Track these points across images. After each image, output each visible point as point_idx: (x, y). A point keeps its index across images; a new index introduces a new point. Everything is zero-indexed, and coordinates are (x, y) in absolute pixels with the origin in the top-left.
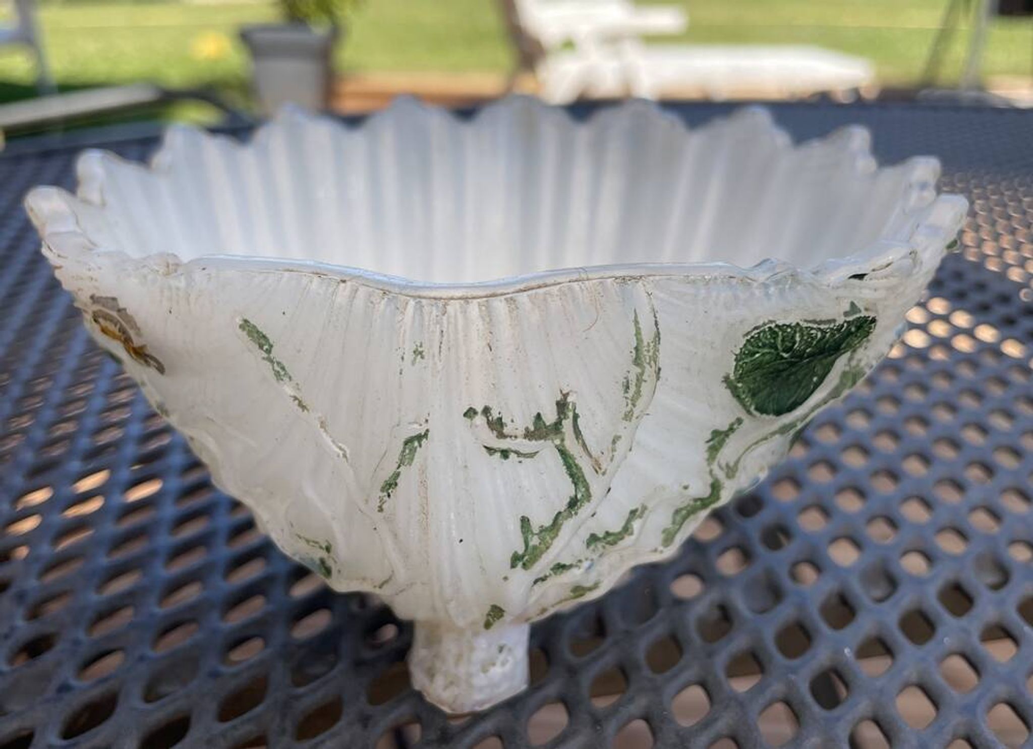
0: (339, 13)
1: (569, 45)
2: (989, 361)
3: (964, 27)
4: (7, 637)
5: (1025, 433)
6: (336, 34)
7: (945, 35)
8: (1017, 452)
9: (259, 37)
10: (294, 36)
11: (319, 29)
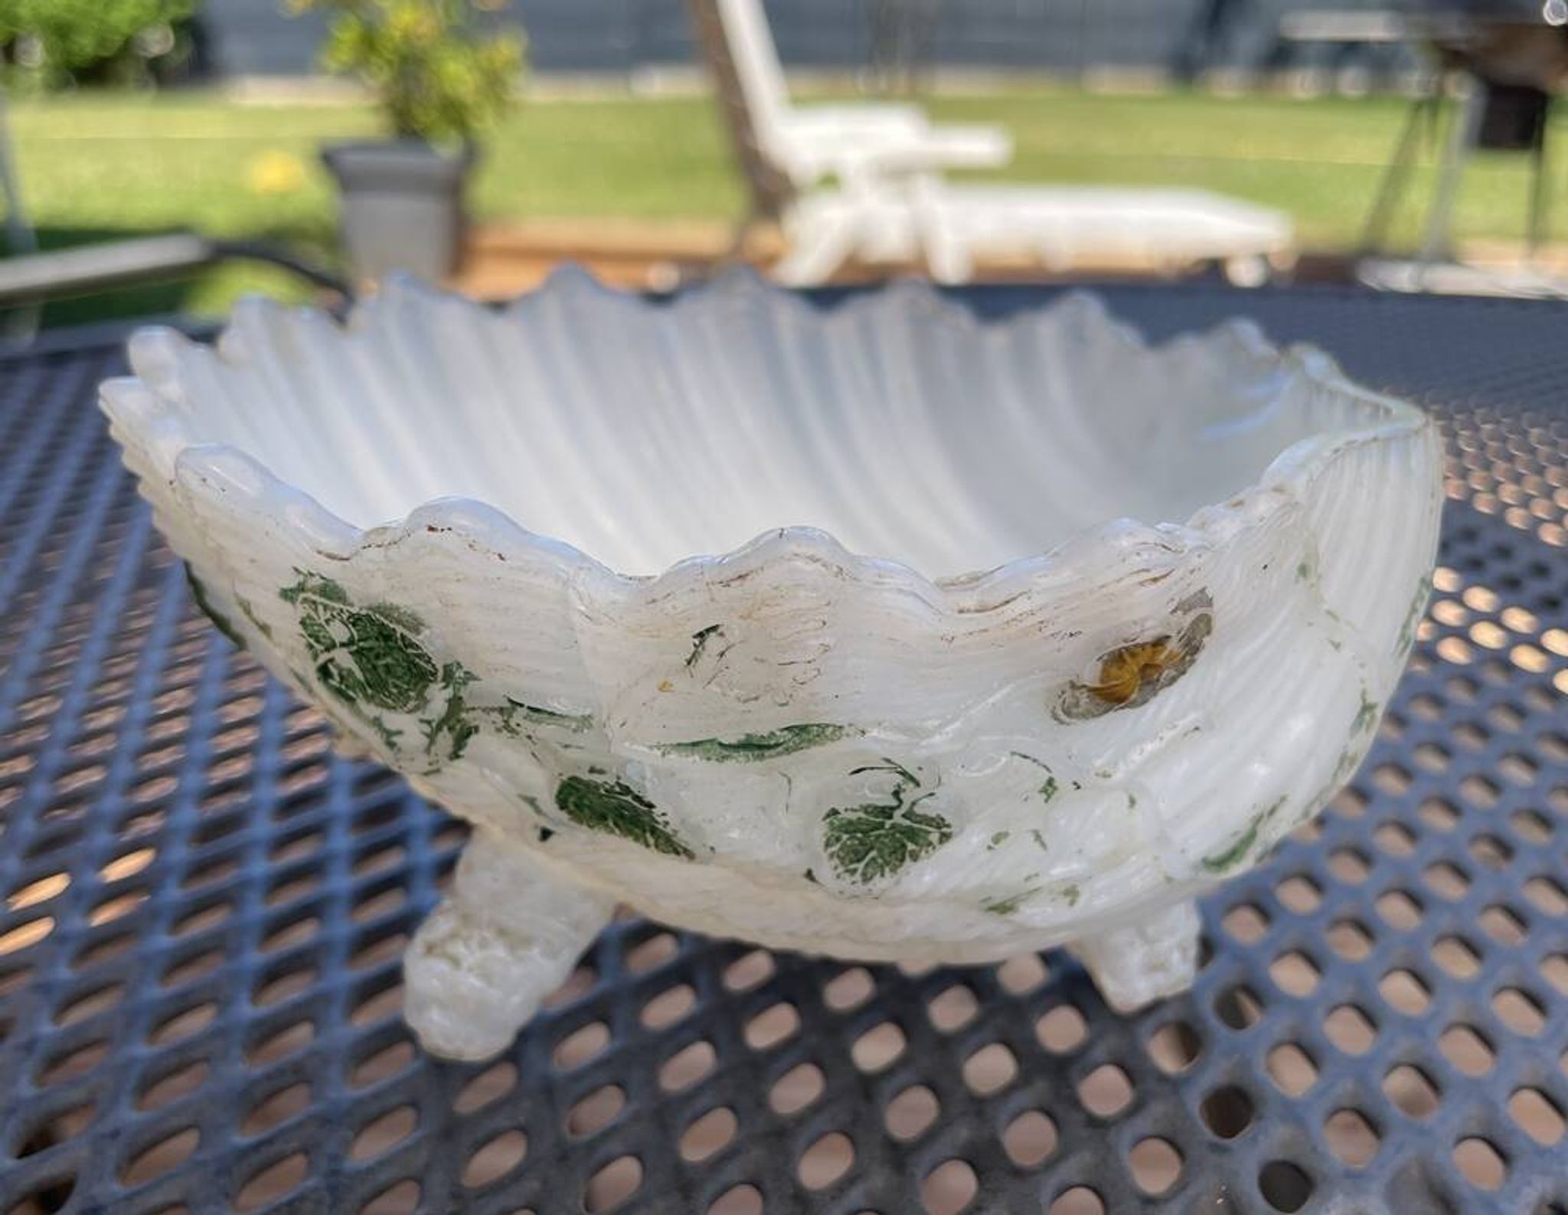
0: (477, 125)
1: (830, 181)
2: (1494, 678)
3: (1427, 161)
4: (11, 1111)
5: (1555, 789)
6: (472, 155)
7: (1398, 175)
8: (1544, 821)
9: (352, 160)
10: (407, 160)
11: (446, 149)
